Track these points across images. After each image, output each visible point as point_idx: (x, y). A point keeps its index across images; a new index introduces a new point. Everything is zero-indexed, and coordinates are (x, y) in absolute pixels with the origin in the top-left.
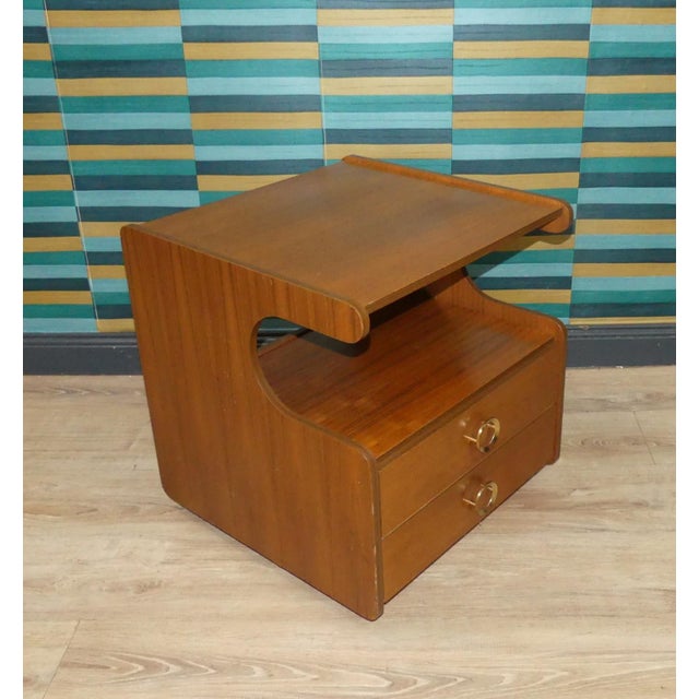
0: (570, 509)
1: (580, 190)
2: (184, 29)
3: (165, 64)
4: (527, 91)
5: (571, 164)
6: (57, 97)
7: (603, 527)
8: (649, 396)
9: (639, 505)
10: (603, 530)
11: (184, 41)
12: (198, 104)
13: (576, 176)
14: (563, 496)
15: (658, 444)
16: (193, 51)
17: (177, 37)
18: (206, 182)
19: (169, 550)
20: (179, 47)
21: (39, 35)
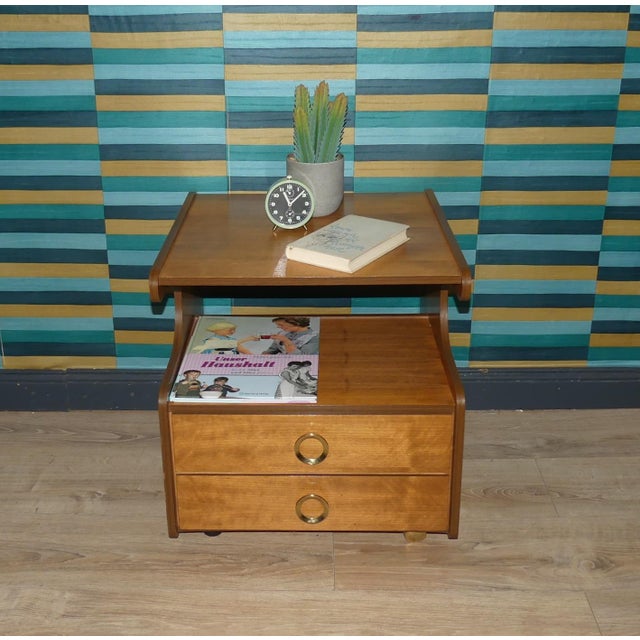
0: (474, 564)
1: (479, 236)
2: (97, 83)
3: (79, 115)
4: (426, 142)
5: (470, 212)
7: (509, 585)
8: (550, 442)
9: (545, 561)
10: (509, 589)
11: (97, 93)
12: (107, 152)
13: (475, 223)
14: (466, 550)
15: (561, 494)
16: (105, 103)
17: (90, 90)
18: (114, 226)
19: (69, 602)
20: (92, 99)
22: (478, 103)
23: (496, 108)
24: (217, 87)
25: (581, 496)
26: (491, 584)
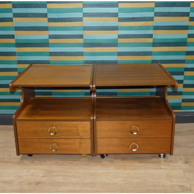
2: (49, 35)
3: (44, 44)
4: (137, 51)
6: (15, 52)
9: (171, 162)
10: (162, 169)
11: (49, 38)
12: (52, 54)
16: (51, 41)
17: (47, 37)
19: (43, 173)
20: (48, 40)
21: (12, 37)
22: (150, 40)
23: (155, 42)
24: (81, 36)
25: (180, 145)
26: (157, 167)
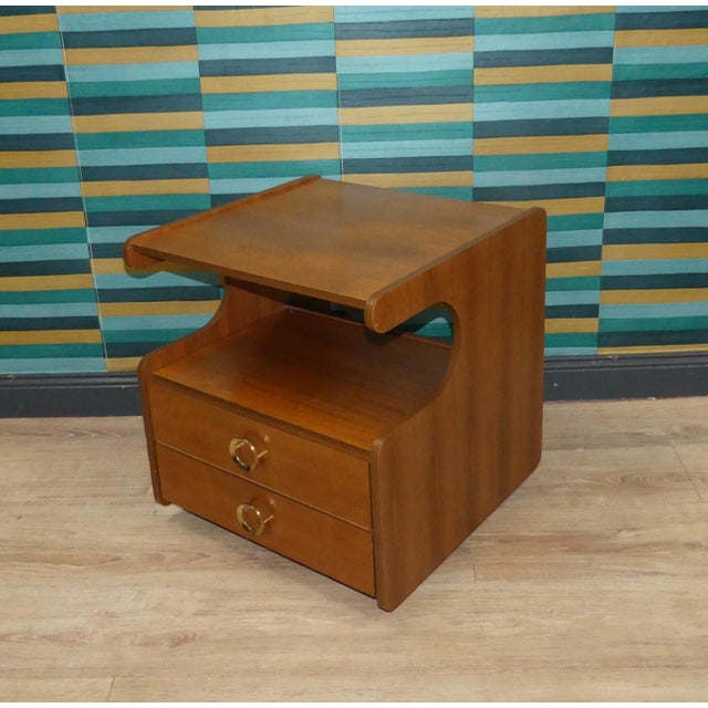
0: (618, 551)
1: (606, 214)
2: (202, 64)
3: (183, 98)
4: (549, 116)
5: (596, 189)
6: (72, 134)
7: (656, 570)
8: (687, 429)
9: (692, 546)
10: (656, 573)
11: (202, 75)
12: (214, 138)
13: (602, 200)
14: (608, 538)
15: (703, 480)
16: (210, 85)
17: (194, 72)
19: (200, 601)
20: (196, 82)
21: (56, 73)
22: (604, 72)
23: (622, 78)
24: (327, 64)
26: (637, 569)
